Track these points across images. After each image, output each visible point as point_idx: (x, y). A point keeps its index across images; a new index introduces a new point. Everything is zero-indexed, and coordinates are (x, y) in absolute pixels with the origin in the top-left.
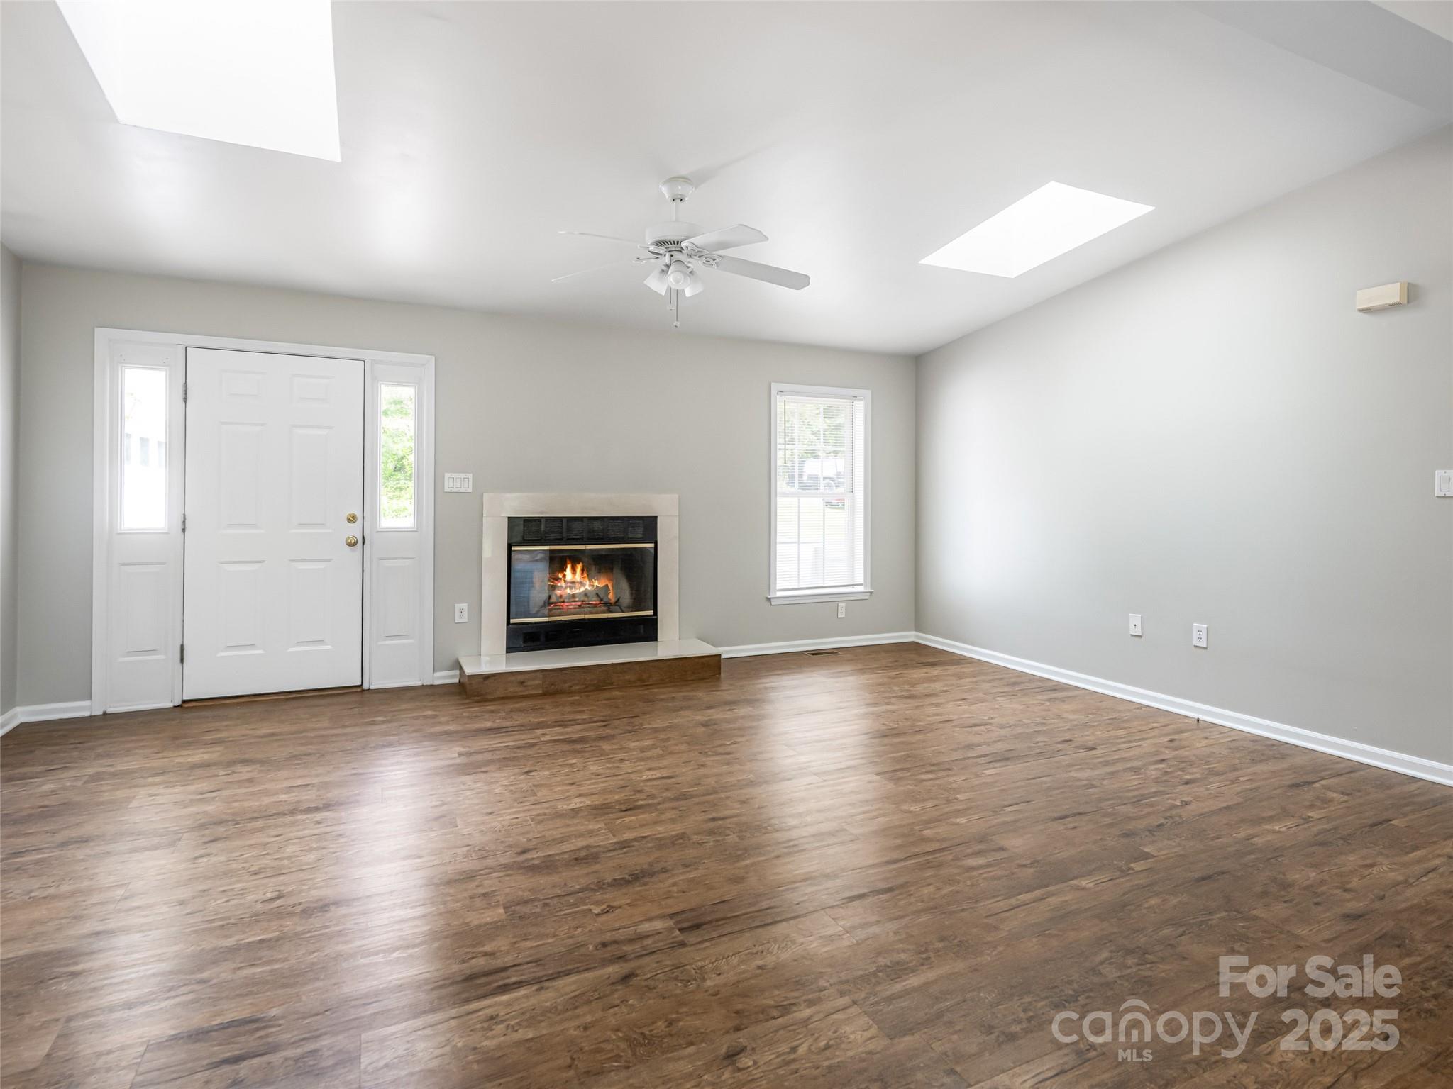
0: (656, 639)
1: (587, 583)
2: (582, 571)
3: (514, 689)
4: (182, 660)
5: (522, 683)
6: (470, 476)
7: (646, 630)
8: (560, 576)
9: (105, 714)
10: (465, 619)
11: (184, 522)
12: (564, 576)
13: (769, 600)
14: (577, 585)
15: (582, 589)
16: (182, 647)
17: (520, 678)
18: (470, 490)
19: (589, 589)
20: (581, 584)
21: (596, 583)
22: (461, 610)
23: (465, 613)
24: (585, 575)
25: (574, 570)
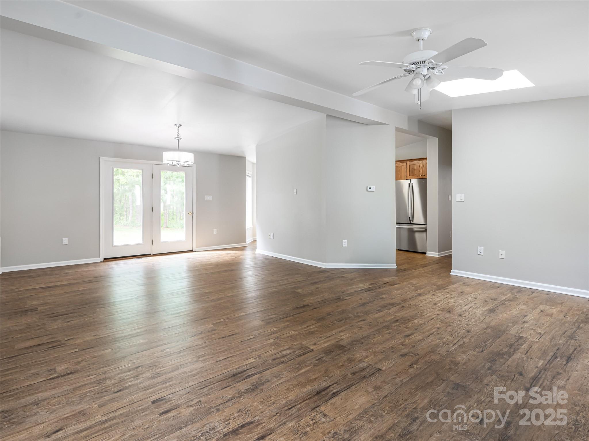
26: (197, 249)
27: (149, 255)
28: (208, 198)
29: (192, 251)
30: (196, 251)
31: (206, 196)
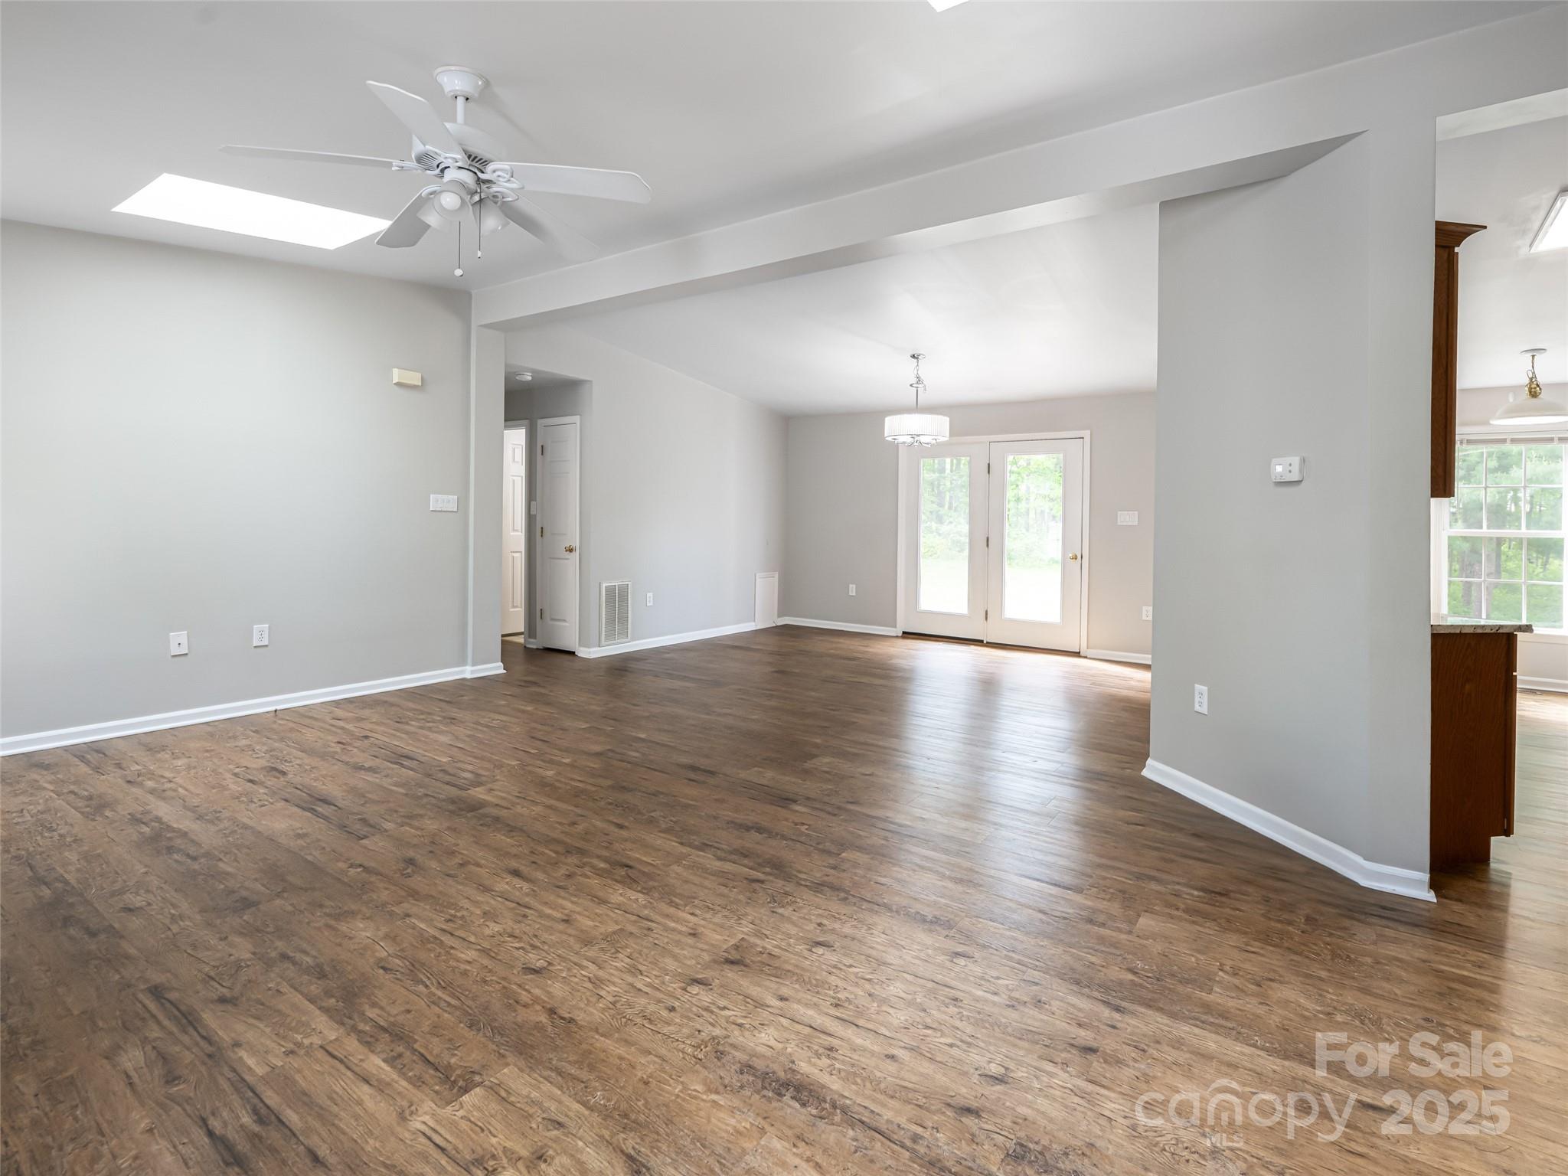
26: (1090, 653)
27: (978, 642)
28: (1127, 518)
29: (1077, 654)
30: (1086, 657)
31: (1119, 513)
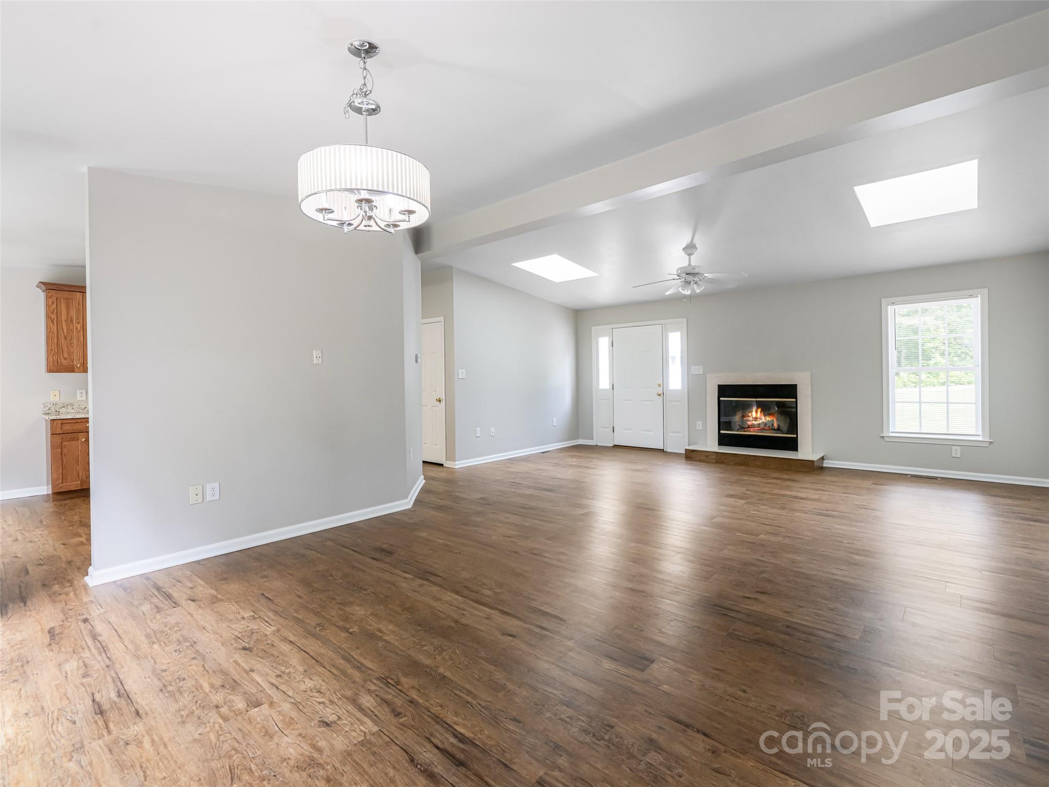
0: (797, 451)
1: (763, 418)
2: (761, 412)
3: (703, 458)
4: (613, 432)
5: (707, 456)
6: (702, 367)
7: (792, 445)
8: (750, 415)
9: (597, 445)
10: (701, 428)
11: (613, 386)
12: (752, 415)
13: (883, 437)
14: (758, 420)
15: (761, 421)
16: (613, 427)
17: (707, 454)
18: (701, 373)
19: (764, 421)
20: (760, 419)
21: (768, 418)
22: (699, 424)
23: (701, 426)
24: (762, 414)
25: (756, 412)
